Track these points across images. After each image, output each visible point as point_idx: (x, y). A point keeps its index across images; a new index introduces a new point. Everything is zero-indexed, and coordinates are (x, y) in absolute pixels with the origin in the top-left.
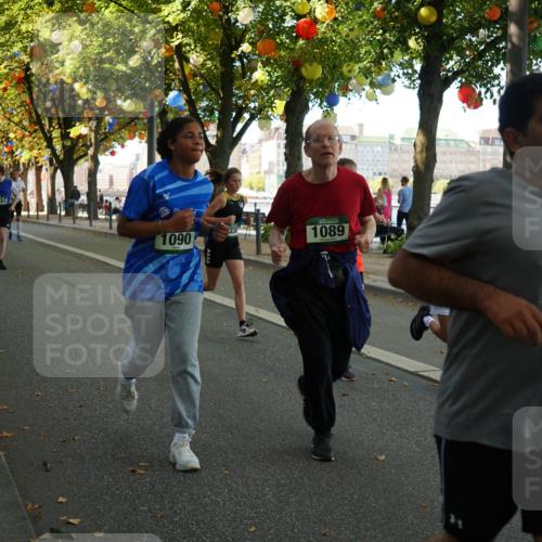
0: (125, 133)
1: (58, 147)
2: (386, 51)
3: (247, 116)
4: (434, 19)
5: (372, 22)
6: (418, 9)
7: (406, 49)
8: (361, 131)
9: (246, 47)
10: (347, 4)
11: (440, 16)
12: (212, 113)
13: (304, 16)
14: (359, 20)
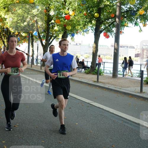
0: (23, 41)
1: (6, 44)
2: (86, 23)
3: (53, 38)
4: (98, 16)
5: (83, 16)
6: (94, 14)
7: (91, 23)
8: (82, 43)
9: (53, 21)
10: (78, 12)
11: (100, 15)
12: (44, 37)
13: (67, 14)
14: (80, 16)
